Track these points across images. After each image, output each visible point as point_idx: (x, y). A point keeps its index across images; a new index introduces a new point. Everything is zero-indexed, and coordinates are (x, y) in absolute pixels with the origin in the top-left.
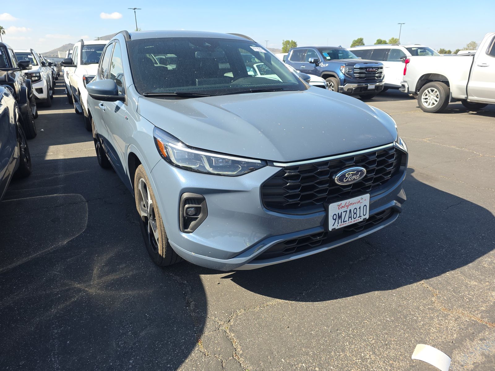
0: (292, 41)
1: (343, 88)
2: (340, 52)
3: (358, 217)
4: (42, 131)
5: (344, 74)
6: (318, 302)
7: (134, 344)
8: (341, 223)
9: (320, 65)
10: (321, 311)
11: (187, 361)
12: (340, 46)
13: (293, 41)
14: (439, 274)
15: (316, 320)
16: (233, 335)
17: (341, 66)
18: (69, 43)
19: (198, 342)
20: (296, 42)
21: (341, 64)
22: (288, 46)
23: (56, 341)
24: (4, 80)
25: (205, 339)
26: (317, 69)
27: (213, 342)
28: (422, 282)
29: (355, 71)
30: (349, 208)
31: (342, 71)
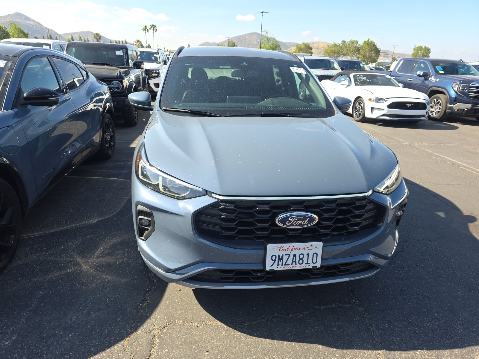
0: (425, 47)
1: (452, 107)
2: (460, 66)
3: (306, 264)
4: (144, 121)
5: (456, 92)
6: (253, 336)
7: (83, 321)
8: (282, 265)
9: (429, 79)
10: (249, 346)
11: (107, 351)
12: (461, 60)
13: (427, 47)
14: (407, 349)
15: (238, 353)
16: (158, 341)
17: (454, 83)
18: (206, 42)
19: (127, 337)
20: (430, 48)
21: (454, 81)
22: (420, 52)
23: (36, 300)
24: (116, 77)
25: (134, 337)
26: (425, 83)
27: (138, 341)
28: (380, 352)
29: (470, 90)
30: (294, 252)
31: (454, 89)
